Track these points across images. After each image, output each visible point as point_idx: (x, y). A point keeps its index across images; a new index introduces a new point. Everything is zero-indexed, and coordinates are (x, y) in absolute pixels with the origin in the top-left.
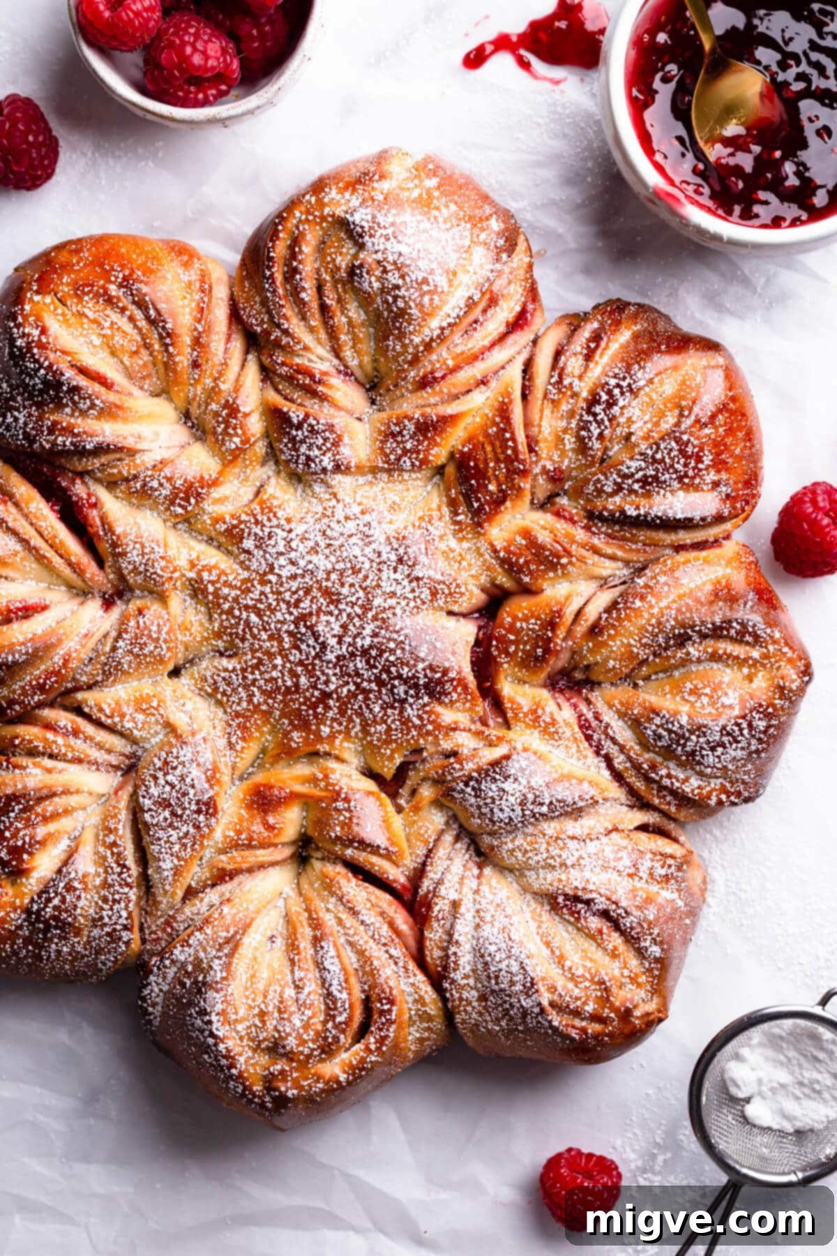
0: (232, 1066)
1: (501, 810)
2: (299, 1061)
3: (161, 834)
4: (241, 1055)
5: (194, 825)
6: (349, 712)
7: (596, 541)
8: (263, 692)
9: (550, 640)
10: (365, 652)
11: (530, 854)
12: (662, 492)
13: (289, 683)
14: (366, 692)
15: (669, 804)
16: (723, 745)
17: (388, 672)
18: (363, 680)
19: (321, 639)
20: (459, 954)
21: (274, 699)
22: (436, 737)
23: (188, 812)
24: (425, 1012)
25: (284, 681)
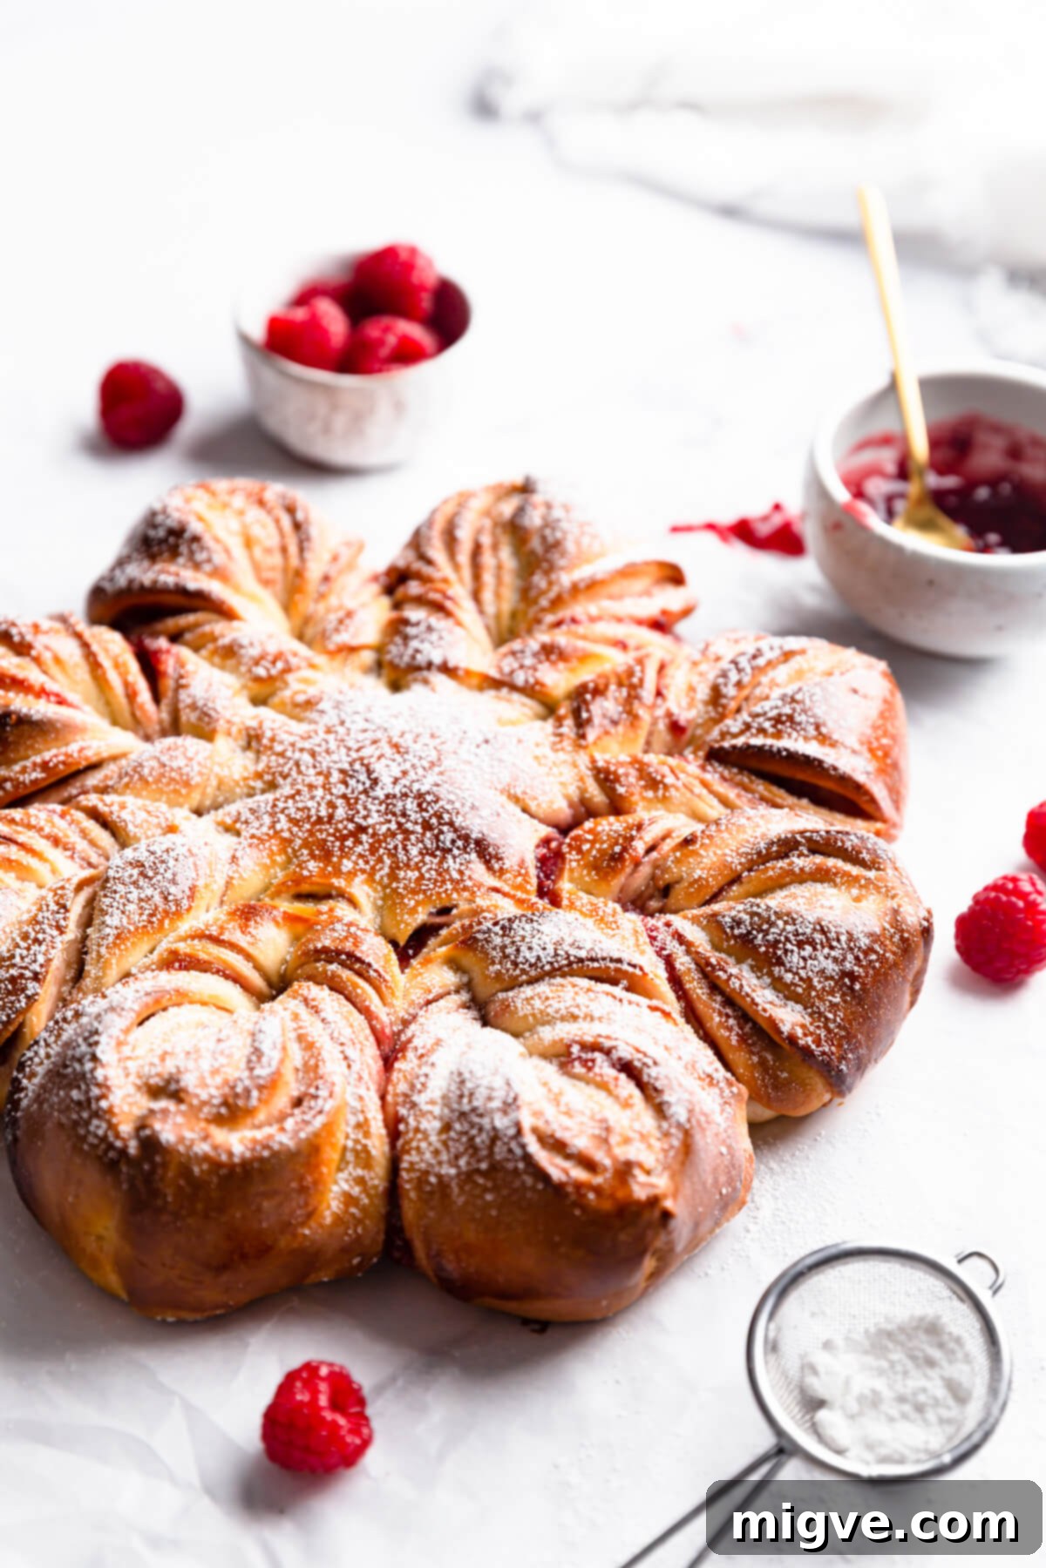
0: (103, 1097)
1: (530, 948)
2: (191, 1106)
3: (120, 888)
4: (120, 1087)
5: (162, 893)
6: (381, 851)
7: (708, 777)
8: (291, 820)
9: (632, 838)
10: (420, 796)
11: (550, 1002)
12: (794, 734)
13: (323, 813)
14: (407, 833)
15: (730, 1029)
16: (812, 943)
17: (440, 817)
18: (408, 821)
19: (373, 776)
20: (431, 1075)
21: (300, 827)
22: (473, 893)
23: (159, 877)
25: (318, 811)
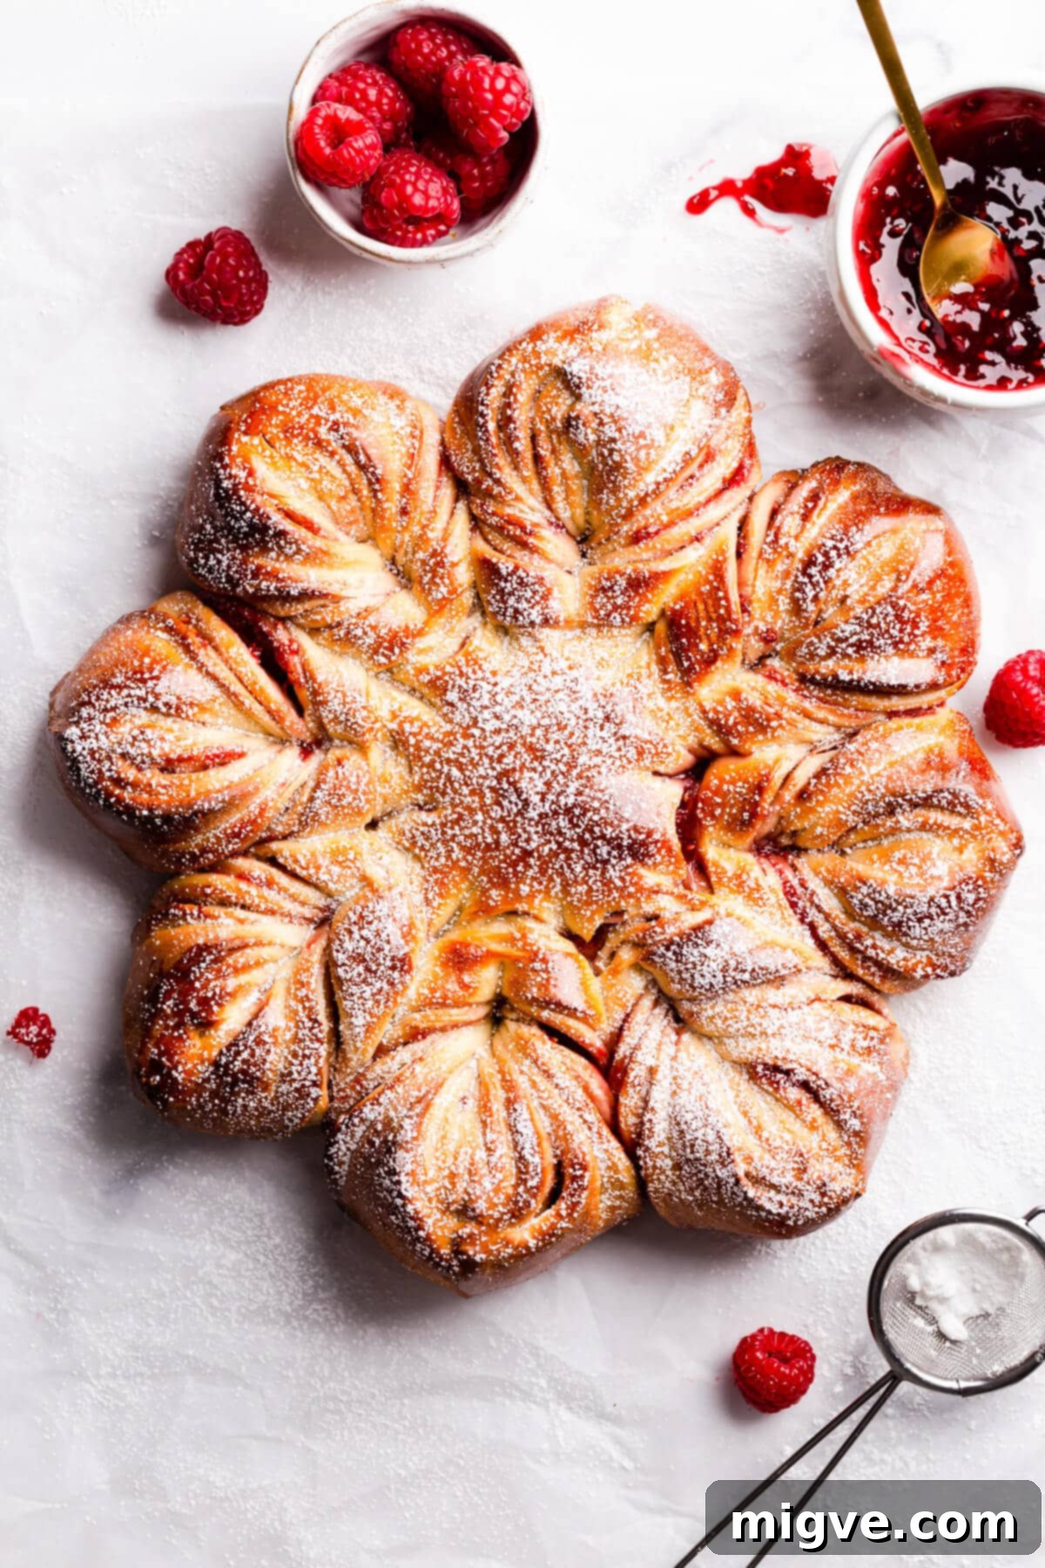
0: (420, 1228)
1: (702, 976)
2: (489, 1225)
3: (354, 989)
4: (429, 1217)
5: (388, 982)
6: (550, 871)
7: (807, 704)
8: (463, 848)
9: (756, 804)
10: (568, 811)
11: (730, 1022)
12: (876, 657)
13: (489, 840)
14: (568, 851)
15: (873, 975)
16: (930, 917)
17: (591, 832)
18: (565, 839)
19: (524, 796)
20: (655, 1121)
21: (474, 855)
22: (638, 900)
23: (382, 968)
24: (618, 1180)
25: (484, 838)
